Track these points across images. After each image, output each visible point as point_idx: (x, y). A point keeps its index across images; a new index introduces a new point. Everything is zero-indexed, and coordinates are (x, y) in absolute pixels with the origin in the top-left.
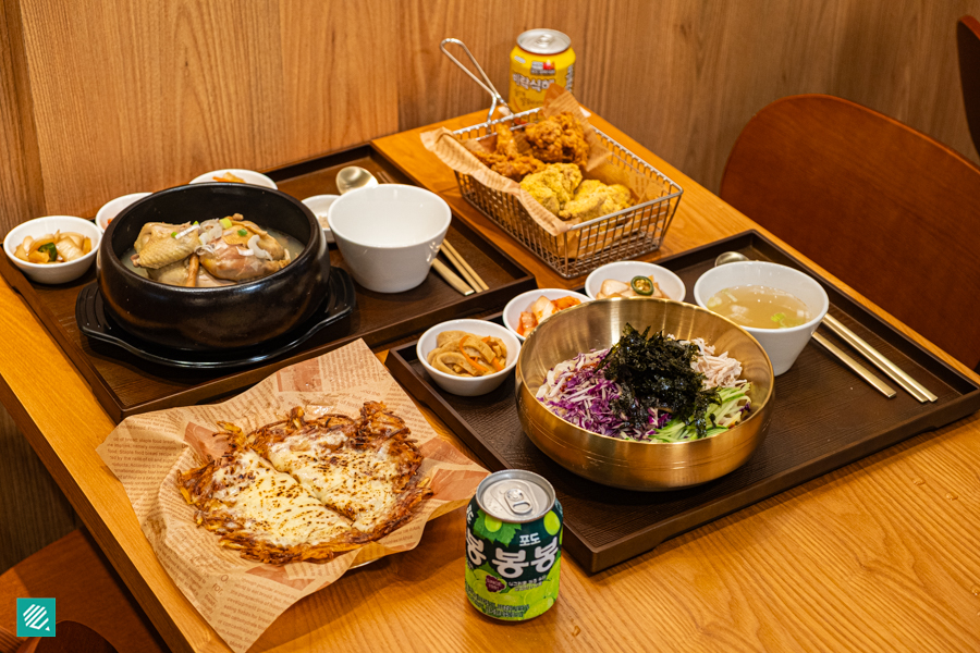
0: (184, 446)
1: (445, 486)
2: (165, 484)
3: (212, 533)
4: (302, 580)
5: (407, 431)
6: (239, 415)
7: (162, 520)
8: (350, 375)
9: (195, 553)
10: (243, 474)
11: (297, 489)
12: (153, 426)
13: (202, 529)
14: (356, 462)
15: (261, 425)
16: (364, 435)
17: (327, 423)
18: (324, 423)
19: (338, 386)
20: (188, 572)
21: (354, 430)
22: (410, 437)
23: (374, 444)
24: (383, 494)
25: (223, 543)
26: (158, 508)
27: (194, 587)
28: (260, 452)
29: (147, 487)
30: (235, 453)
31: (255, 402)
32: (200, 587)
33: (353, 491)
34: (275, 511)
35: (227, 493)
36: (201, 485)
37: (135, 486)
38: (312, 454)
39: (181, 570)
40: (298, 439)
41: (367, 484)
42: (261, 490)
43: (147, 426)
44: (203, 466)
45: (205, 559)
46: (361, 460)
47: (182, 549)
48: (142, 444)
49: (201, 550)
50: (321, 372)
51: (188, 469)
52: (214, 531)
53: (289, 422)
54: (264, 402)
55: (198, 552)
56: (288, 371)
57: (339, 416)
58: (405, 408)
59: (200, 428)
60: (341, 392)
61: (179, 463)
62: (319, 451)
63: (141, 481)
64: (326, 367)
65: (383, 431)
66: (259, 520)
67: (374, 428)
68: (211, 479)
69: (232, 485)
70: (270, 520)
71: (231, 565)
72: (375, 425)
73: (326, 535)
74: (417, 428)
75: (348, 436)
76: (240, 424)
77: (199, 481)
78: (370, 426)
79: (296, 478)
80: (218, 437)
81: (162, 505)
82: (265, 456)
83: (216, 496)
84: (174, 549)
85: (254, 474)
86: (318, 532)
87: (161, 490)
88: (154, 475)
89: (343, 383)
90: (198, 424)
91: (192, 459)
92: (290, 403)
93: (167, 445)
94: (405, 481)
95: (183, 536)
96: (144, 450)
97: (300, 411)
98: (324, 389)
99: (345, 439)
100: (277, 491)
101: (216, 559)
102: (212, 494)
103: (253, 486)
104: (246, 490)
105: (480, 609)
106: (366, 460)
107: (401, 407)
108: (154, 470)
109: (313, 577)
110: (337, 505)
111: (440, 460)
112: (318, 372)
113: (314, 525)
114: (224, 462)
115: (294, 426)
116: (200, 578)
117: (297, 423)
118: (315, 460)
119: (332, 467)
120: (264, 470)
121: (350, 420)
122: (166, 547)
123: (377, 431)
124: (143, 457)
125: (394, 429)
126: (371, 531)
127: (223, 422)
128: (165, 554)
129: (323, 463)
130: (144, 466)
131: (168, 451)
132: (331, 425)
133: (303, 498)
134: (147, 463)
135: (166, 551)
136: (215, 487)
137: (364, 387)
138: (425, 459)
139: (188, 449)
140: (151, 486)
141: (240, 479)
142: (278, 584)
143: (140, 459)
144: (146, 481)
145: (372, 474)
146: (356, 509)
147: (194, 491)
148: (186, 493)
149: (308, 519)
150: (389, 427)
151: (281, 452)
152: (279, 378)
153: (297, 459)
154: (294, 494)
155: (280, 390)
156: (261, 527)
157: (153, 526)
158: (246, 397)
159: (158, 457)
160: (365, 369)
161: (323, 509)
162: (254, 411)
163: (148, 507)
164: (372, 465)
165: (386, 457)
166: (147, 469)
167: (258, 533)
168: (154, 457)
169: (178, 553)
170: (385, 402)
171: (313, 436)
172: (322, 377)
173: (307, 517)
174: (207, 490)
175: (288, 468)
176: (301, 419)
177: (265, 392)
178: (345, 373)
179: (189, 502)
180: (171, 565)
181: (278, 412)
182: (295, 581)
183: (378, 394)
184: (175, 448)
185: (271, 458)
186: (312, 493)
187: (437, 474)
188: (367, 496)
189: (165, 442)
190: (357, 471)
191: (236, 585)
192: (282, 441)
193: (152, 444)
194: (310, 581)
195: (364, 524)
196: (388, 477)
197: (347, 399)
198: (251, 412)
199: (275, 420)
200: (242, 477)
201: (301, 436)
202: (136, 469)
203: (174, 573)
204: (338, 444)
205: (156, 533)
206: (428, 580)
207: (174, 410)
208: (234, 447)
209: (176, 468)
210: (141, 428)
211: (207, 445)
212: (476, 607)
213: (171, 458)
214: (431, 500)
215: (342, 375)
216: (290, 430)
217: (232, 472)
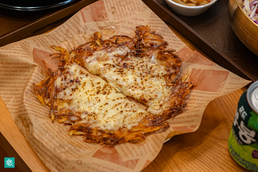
0: (34, 66)
1: (201, 80)
2: (26, 93)
3: (62, 124)
4: (132, 161)
5: (166, 44)
6: (62, 40)
7: (29, 119)
8: (124, 9)
9: (56, 143)
10: (72, 79)
11: (108, 88)
12: (13, 54)
13: (56, 123)
14: (139, 66)
15: (77, 46)
16: (140, 48)
17: (116, 41)
18: (114, 41)
19: (118, 16)
20: (53, 157)
21: (133, 45)
22: (169, 48)
23: (148, 53)
24: (161, 86)
25: (71, 133)
26: (25, 110)
27: (59, 167)
28: (79, 63)
29: (13, 92)
30: (65, 66)
31: (70, 30)
32: (63, 168)
33: (142, 87)
34: (98, 105)
35: (65, 94)
36: (49, 91)
37: (6, 92)
38: (110, 62)
39: (48, 155)
40: (100, 53)
41: (150, 80)
42: (86, 90)
43: (9, 54)
44: (48, 78)
45: (63, 147)
46: (141, 64)
47: (46, 140)
48: (7, 65)
49: (58, 140)
50: (106, 8)
51: (39, 81)
52: (63, 122)
53: (93, 42)
54: (76, 31)
55: (57, 142)
56: (87, 9)
57: (123, 36)
58: (162, 29)
59: (41, 51)
60: (120, 20)
61: (33, 77)
62: (115, 60)
63: (9, 88)
64: (109, 5)
65: (152, 45)
66: (90, 112)
67: (146, 43)
68: (54, 86)
69: (66, 87)
70: (97, 111)
71: (81, 150)
72: (147, 41)
73: (134, 120)
74: (171, 41)
75: (131, 49)
76: (64, 46)
77: (47, 88)
78: (143, 42)
79: (105, 79)
80: (52, 56)
81: (27, 108)
82: (82, 65)
83: (59, 97)
84: (40, 140)
85: (79, 79)
86: (128, 118)
87: (25, 97)
88: (17, 85)
89: (120, 14)
90: (39, 49)
91: (40, 74)
92: (91, 30)
93: (23, 66)
94: (173, 78)
95: (45, 131)
96: (9, 69)
97: (99, 35)
98: (109, 19)
99: (129, 51)
100: (96, 90)
101: (70, 146)
102: (56, 96)
103: (80, 87)
104: (77, 91)
105: (244, 166)
106: (145, 64)
107: (160, 28)
108: (17, 81)
109: (138, 158)
110: (134, 97)
111: (192, 62)
112: (104, 8)
113: (125, 113)
114: (59, 72)
115: (97, 45)
116: (62, 162)
117: (98, 43)
118: (114, 66)
119: (125, 70)
120: (85, 76)
121: (130, 38)
122: (35, 139)
123: (148, 45)
124: (8, 73)
125: (159, 43)
126: (161, 114)
127: (54, 46)
128: (35, 144)
129: (119, 68)
130: (10, 79)
131: (24, 69)
132: (119, 42)
133: (113, 95)
134: (12, 77)
135: (35, 141)
136: (57, 91)
137: (134, 16)
138: (183, 62)
139: (37, 68)
140: (16, 92)
141: (71, 84)
142: (117, 165)
143: (7, 75)
144: (12, 88)
145: (150, 73)
146: (147, 99)
147: (45, 96)
148: (41, 98)
149: (120, 110)
150: (155, 42)
151: (92, 63)
152: (82, 13)
153: (102, 67)
154: (107, 91)
155: (85, 22)
156: (92, 117)
157: (23, 122)
158: (64, 27)
159: (18, 73)
160: (132, 5)
161: (127, 101)
162: (71, 36)
163: (17, 107)
164: (148, 68)
165: (156, 61)
166: (12, 81)
167: (91, 122)
168: (16, 73)
169: (44, 143)
170: (148, 25)
171: (109, 50)
172: (107, 12)
173: (119, 107)
174: (53, 93)
175: (98, 73)
176: (101, 40)
177: (75, 24)
178: (120, 8)
179: (44, 104)
180: (40, 151)
181: (85, 36)
182: (127, 162)
183: (143, 20)
184: (28, 67)
185: (86, 66)
186: (118, 90)
187: (192, 72)
188: (152, 89)
189: (22, 64)
190: (141, 72)
191: (88, 167)
192: (91, 55)
193: (13, 65)
194: (137, 161)
195: (155, 109)
196: (160, 75)
197: (125, 25)
198: (69, 37)
199: (84, 42)
200: (72, 81)
201: (102, 51)
202: (5, 81)
203: (43, 157)
204: (125, 54)
205: (26, 127)
206: (202, 145)
207: (23, 41)
208: (64, 62)
209: (31, 81)
210: (6, 56)
211: (46, 61)
212: (241, 165)
213: (27, 73)
214: (194, 90)
215: (119, 9)
216: (95, 47)
217: (65, 78)
